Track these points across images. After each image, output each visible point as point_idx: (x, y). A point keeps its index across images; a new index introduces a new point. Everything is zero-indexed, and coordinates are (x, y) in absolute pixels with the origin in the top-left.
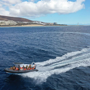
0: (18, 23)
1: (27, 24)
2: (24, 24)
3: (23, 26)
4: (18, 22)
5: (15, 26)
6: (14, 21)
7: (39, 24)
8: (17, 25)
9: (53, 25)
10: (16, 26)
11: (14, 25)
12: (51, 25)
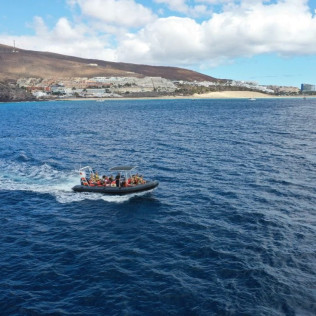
0: (181, 85)
1: (212, 89)
2: (201, 90)
3: (197, 96)
4: (181, 82)
5: (172, 97)
6: (165, 80)
7: (251, 90)
8: (177, 92)
9: (301, 93)
10: (178, 97)
11: (170, 94)
12: (294, 93)
